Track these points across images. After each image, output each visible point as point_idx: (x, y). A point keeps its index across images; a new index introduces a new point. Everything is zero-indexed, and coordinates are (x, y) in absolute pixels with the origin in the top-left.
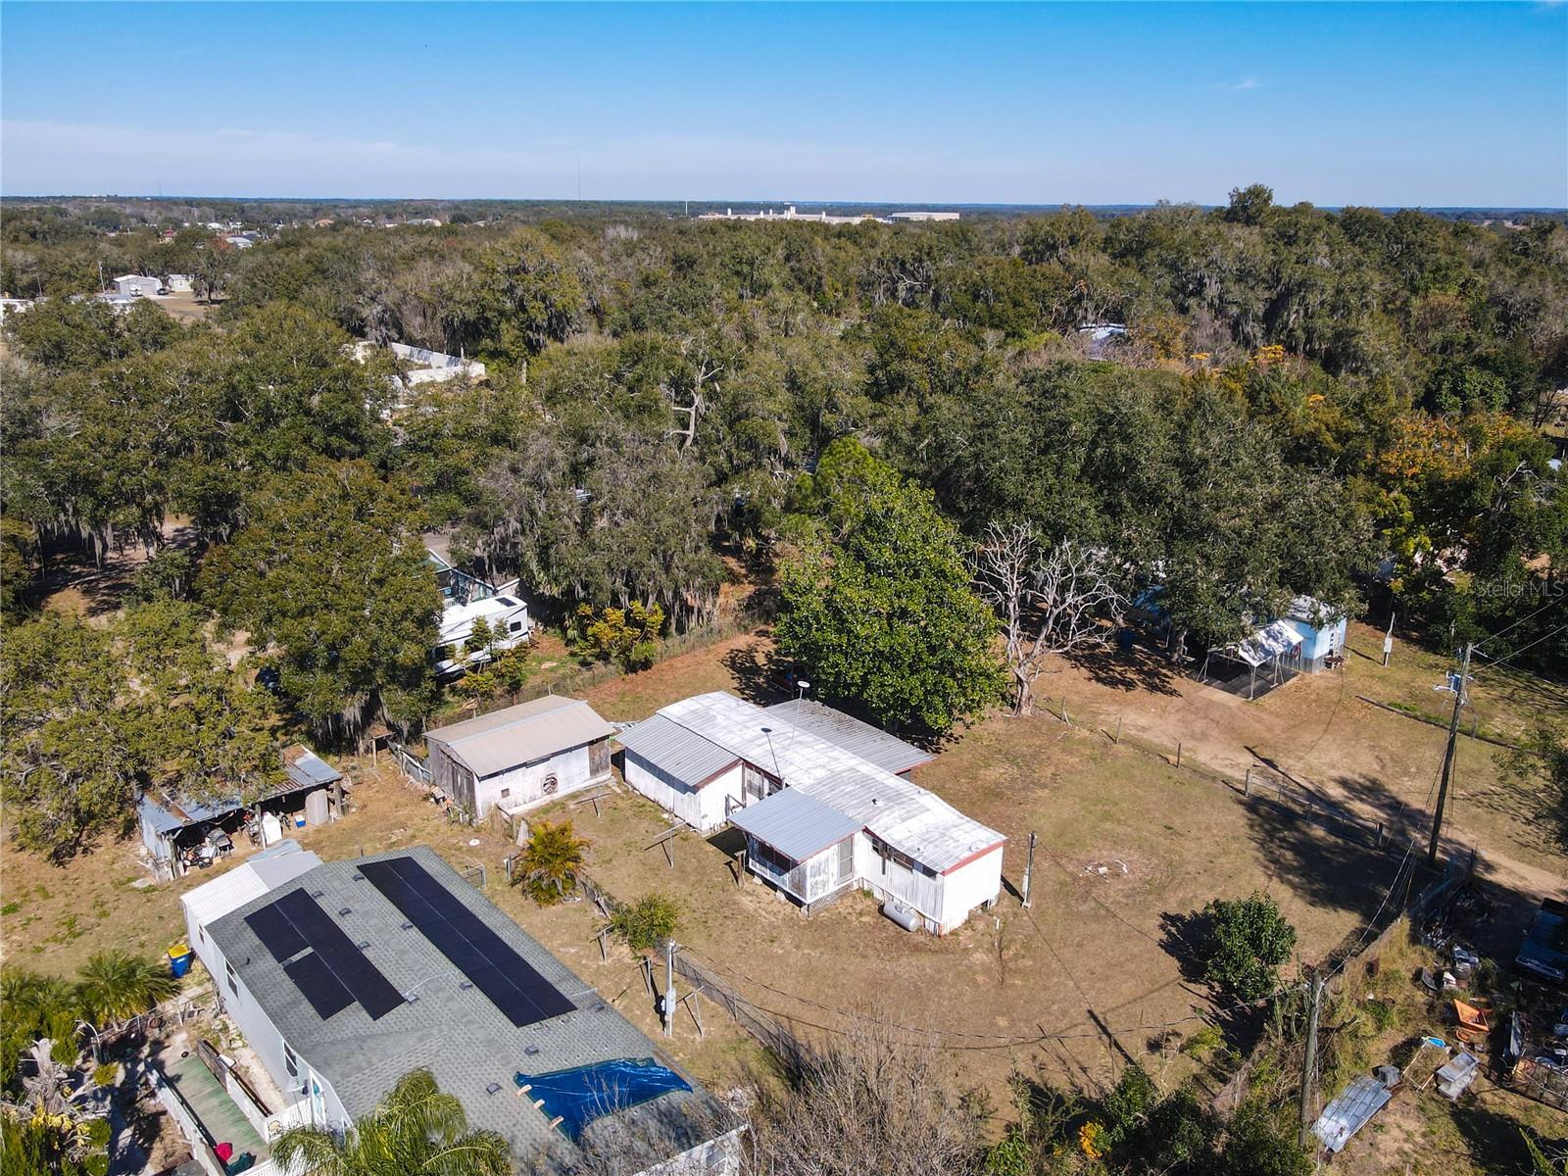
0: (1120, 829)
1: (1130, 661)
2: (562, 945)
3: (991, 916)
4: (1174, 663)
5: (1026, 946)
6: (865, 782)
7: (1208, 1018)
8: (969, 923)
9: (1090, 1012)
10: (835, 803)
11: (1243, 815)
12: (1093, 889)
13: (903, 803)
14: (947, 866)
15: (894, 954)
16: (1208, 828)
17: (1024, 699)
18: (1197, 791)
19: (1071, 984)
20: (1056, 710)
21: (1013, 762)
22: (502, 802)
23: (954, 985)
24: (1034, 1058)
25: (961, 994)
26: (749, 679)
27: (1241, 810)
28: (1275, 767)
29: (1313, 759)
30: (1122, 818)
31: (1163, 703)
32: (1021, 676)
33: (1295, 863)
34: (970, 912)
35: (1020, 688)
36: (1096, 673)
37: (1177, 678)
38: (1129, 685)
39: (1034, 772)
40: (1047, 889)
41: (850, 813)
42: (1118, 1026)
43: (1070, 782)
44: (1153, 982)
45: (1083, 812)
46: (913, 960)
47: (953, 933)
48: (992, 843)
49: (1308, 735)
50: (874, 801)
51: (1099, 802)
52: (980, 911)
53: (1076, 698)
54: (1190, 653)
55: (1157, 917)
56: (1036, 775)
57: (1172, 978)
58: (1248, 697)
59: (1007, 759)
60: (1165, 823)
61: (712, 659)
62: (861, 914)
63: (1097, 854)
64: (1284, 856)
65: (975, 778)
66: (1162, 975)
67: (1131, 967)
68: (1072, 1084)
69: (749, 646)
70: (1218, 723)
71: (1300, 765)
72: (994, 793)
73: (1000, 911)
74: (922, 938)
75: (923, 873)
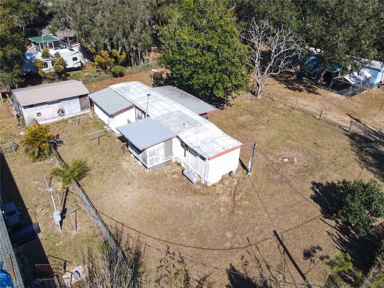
0: (294, 143)
1: (301, 83)
2: (33, 180)
3: (233, 178)
4: (318, 84)
5: (247, 194)
6: (183, 116)
7: (336, 240)
8: (222, 181)
9: (275, 232)
10: (166, 124)
11: (349, 141)
12: (281, 168)
13: (197, 126)
14: (211, 155)
15: (184, 194)
16: (333, 145)
17: (259, 92)
18: (328, 130)
19: (266, 215)
20: (271, 97)
21: (252, 114)
22: (37, 118)
23: (208, 213)
24: (243, 257)
25: (211, 217)
26: (158, 82)
27: (347, 138)
28: (360, 122)
29: (376, 119)
30: (295, 138)
31: (314, 97)
32: (259, 83)
33: (374, 162)
34: (223, 176)
35: (258, 88)
36: (288, 86)
37: (319, 89)
38: (301, 90)
39: (260, 119)
40: (260, 167)
41: (172, 129)
42: (288, 241)
43: (275, 123)
44: (307, 217)
45: (279, 135)
46: (192, 198)
47: (214, 185)
48: (235, 146)
49: (374, 111)
50: (184, 124)
51: (286, 132)
52: (228, 176)
53: (279, 94)
54: (324, 81)
55: (310, 183)
56: (261, 120)
57: (317, 215)
58: (347, 96)
59: (250, 113)
60: (314, 141)
61: (146, 75)
62: (173, 174)
63: (284, 153)
64: (368, 159)
65: (235, 120)
66: (312, 213)
67: (296, 208)
68: (261, 276)
69: (162, 71)
70: (335, 105)
71: (371, 122)
72: (243, 126)
73: (237, 176)
74: (198, 187)
75: (201, 158)
